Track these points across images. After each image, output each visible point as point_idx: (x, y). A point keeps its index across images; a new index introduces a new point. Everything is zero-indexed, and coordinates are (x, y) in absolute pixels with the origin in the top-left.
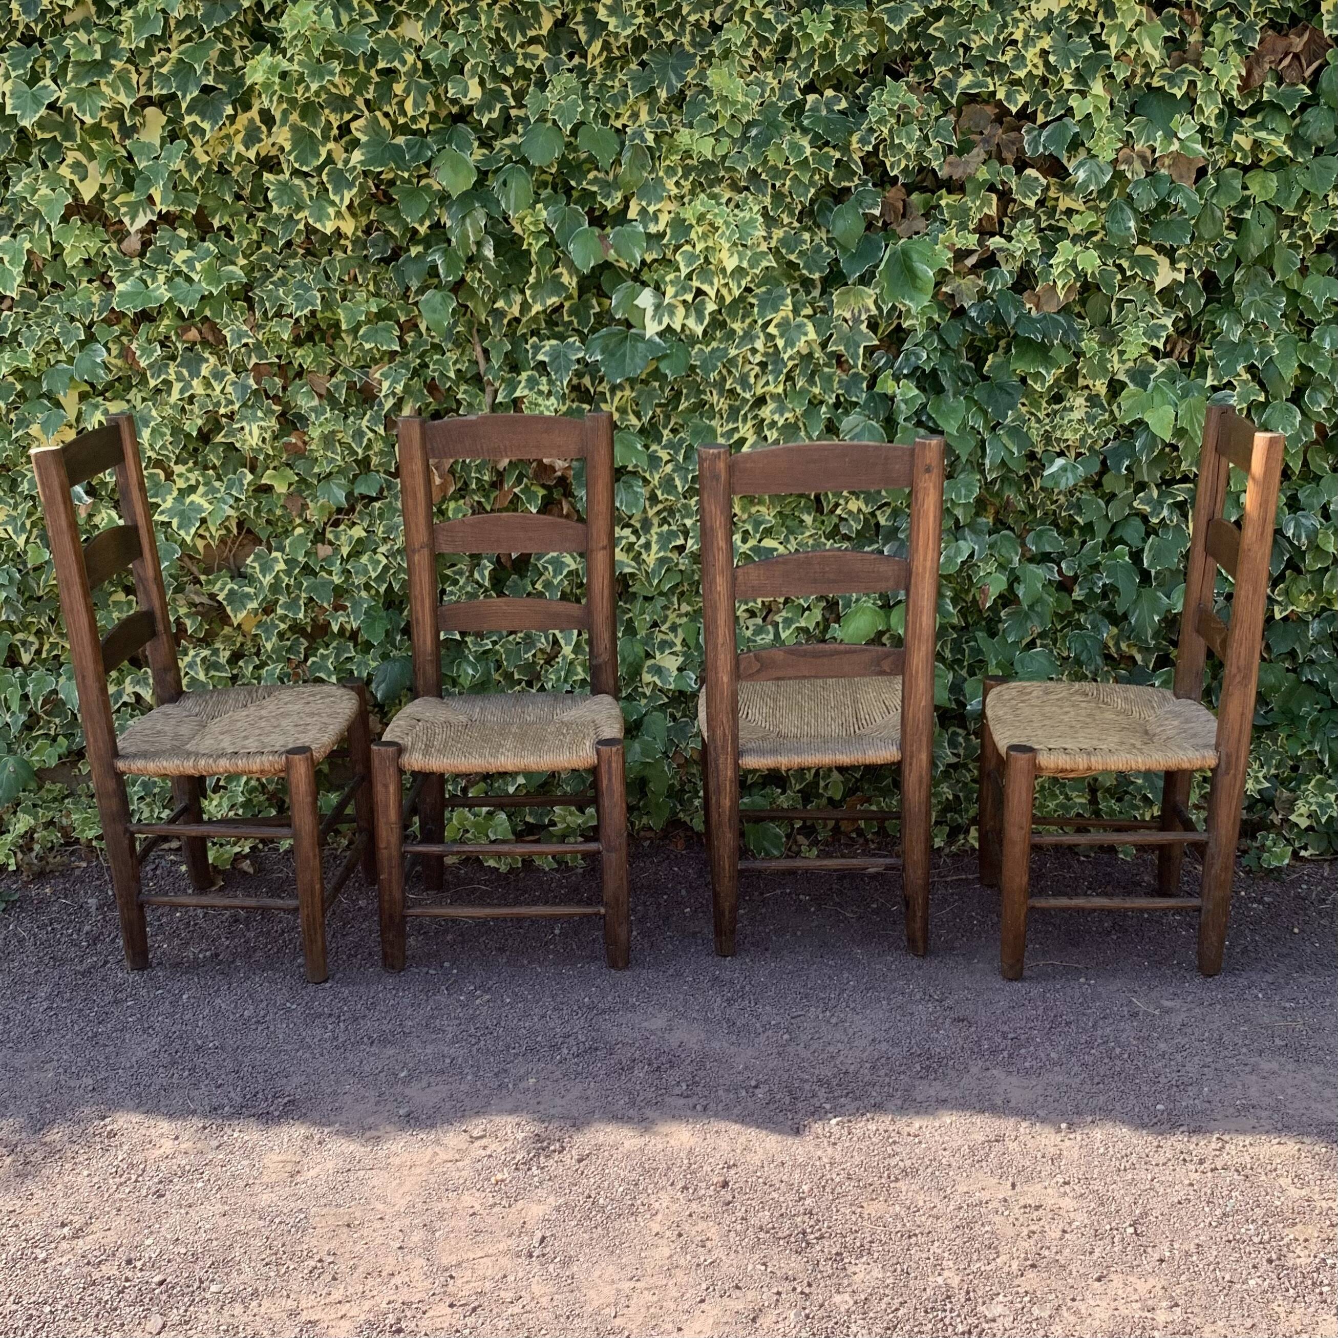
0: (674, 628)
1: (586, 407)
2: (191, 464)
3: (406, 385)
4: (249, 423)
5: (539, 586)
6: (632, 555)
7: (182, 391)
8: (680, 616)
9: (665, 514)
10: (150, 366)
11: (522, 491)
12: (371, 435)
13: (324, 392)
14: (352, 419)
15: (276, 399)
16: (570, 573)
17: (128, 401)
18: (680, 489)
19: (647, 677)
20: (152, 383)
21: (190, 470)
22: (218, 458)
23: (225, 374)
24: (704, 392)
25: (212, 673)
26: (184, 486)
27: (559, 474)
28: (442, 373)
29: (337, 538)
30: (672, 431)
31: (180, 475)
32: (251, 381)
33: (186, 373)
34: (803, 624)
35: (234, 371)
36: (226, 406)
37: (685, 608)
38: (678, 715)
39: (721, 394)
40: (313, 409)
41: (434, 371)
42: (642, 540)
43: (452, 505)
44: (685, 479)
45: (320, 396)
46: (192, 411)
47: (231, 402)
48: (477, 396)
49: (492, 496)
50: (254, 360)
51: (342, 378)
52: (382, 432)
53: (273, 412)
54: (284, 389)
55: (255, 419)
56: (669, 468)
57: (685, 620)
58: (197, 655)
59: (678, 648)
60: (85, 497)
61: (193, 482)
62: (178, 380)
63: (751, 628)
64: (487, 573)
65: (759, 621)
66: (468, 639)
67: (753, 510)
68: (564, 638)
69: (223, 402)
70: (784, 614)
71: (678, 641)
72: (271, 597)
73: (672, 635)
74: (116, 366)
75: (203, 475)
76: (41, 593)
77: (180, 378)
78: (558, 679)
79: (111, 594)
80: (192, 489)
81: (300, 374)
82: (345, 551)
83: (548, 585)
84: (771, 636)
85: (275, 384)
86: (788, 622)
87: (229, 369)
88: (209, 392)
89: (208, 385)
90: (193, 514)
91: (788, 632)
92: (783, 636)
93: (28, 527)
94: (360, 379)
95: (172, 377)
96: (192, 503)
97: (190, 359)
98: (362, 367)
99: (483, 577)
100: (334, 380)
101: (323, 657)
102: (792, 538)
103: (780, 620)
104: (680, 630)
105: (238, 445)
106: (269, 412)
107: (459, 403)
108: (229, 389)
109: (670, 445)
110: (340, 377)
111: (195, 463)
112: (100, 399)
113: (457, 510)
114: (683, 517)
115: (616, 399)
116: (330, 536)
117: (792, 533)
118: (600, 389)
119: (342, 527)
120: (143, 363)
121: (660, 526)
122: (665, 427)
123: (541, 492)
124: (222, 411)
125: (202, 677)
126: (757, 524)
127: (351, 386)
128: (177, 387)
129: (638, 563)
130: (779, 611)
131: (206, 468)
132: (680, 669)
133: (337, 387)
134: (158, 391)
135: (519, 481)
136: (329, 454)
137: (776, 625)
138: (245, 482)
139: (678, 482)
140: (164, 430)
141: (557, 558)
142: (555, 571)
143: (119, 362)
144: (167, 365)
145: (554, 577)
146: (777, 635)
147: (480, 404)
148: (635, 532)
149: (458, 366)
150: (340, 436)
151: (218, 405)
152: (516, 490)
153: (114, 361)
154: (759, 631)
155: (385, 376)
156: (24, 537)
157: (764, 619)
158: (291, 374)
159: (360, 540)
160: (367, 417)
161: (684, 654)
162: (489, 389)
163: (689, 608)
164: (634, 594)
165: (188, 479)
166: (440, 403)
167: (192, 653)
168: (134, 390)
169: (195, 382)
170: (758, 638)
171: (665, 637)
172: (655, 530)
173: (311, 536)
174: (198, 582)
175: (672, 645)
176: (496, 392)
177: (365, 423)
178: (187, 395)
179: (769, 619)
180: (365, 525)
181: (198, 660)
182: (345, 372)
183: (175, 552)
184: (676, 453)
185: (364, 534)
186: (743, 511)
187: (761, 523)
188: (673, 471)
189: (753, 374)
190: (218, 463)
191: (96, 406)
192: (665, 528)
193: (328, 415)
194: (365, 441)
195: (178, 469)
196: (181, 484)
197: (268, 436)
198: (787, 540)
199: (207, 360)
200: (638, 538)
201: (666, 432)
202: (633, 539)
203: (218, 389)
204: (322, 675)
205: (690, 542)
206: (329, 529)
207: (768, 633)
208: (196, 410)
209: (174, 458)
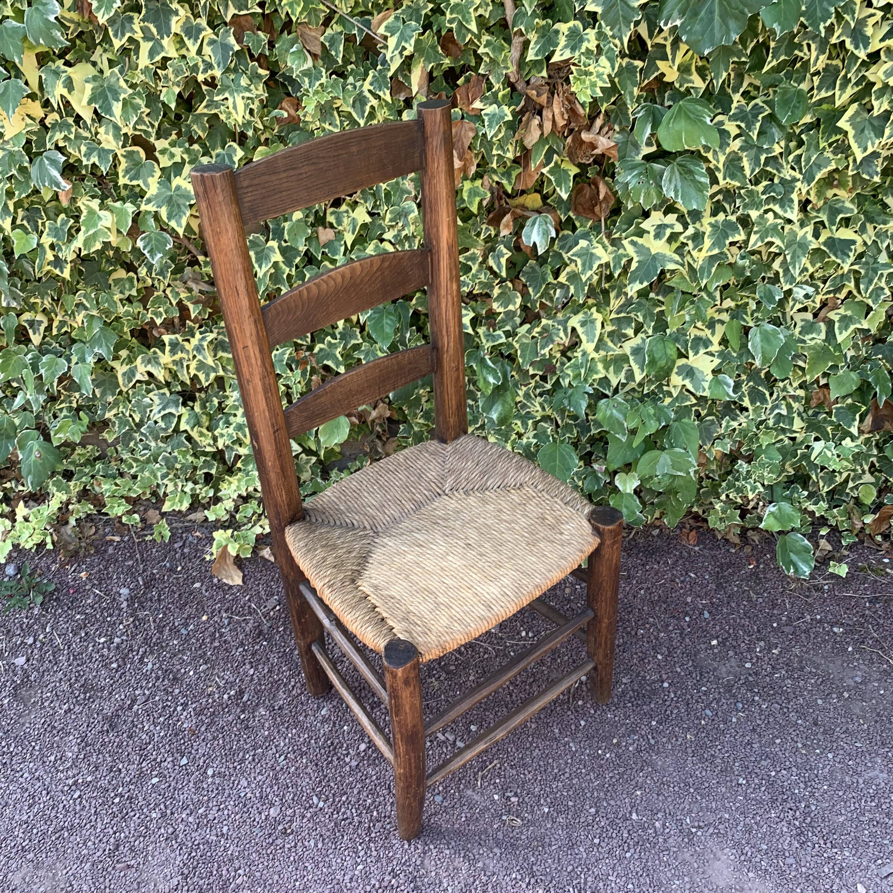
0: (711, 325)
1: (639, 64)
2: (174, 137)
3: (417, 42)
4: (231, 94)
5: (562, 278)
6: (675, 245)
7: (152, 54)
8: (720, 311)
9: (720, 197)
10: (111, 21)
11: (550, 172)
12: (374, 102)
13: (318, 50)
14: (351, 80)
15: (262, 60)
16: (601, 266)
17: (94, 64)
18: (747, 172)
19: (676, 380)
20: (117, 43)
21: (173, 144)
22: (204, 131)
23: (200, 30)
24: (800, 47)
25: (220, 354)
26: (169, 164)
27: (598, 151)
28: (461, 25)
29: (339, 222)
30: (745, 94)
31: (163, 152)
32: (232, 40)
33: (154, 30)
34: (865, 326)
35: (210, 24)
36: (205, 71)
37: (729, 303)
38: (703, 413)
39: (822, 51)
40: (306, 73)
41: (451, 21)
42: (691, 231)
43: (467, 185)
44: (756, 161)
45: (315, 56)
46: (166, 77)
47: (209, 66)
48: (502, 49)
49: (514, 174)
50: (232, 11)
51: (338, 28)
52: (388, 98)
53: (260, 77)
54: (271, 45)
55: (239, 89)
56: (735, 145)
57: (725, 317)
58: (203, 339)
59: (715, 347)
60: (63, 183)
61: (178, 159)
62: (145, 38)
63: (800, 324)
64: (503, 261)
65: (809, 316)
66: (481, 330)
67: (830, 193)
68: (586, 333)
69: (202, 67)
70: (842, 311)
71: (716, 339)
72: (273, 287)
73: (708, 332)
74: (71, 21)
75: (187, 151)
76: (38, 275)
77: (148, 37)
78: (577, 376)
79: (110, 273)
80: (178, 168)
81: (288, 25)
82: (349, 238)
83: (574, 277)
84: (823, 336)
85: (260, 41)
86: (846, 321)
87: (203, 22)
88: (184, 52)
89: (181, 43)
90: (181, 201)
91: (845, 334)
92: (840, 338)
93: (12, 208)
94: (360, 30)
95: (138, 36)
96: (178, 188)
97: (157, 11)
98: (362, 14)
99: (499, 265)
100: (329, 31)
101: (330, 344)
102: (869, 227)
103: (836, 318)
104: (718, 326)
105: (223, 117)
106: (254, 77)
107: (479, 59)
108: (207, 50)
109: (741, 116)
110: (336, 28)
111: (179, 134)
112: (60, 63)
113: (473, 193)
114: (746, 206)
115: (680, 55)
116: (331, 219)
117: (870, 219)
118: (659, 40)
119: (344, 207)
120: (102, 18)
121: (714, 214)
122: (736, 90)
123: (574, 170)
124: (201, 78)
125: (210, 361)
126: (833, 212)
127: (350, 39)
128: (145, 47)
129: (682, 256)
130: (836, 307)
131: (192, 141)
132: (715, 372)
133: (332, 40)
134: (125, 51)
135: (548, 159)
136: (327, 126)
137: (830, 324)
138: (236, 159)
139: (746, 163)
140: (138, 101)
141: (587, 249)
142: (584, 265)
143: (74, 16)
144: (131, 18)
145: (584, 271)
146: (831, 334)
147: (505, 60)
148: (681, 219)
149: (480, 11)
150: (338, 103)
151: (195, 68)
152: (545, 170)
153: (68, 15)
154: (809, 328)
155: (392, 30)
156: (9, 220)
157: (815, 315)
158: (278, 25)
159: (364, 226)
160: (369, 79)
161: (721, 354)
162: (517, 41)
163: (732, 304)
164: (671, 289)
165: (172, 156)
166: (456, 59)
167: (198, 336)
168: (99, 50)
169: (166, 42)
170: (807, 337)
171: (699, 333)
172: (707, 220)
173: (311, 219)
174: (197, 262)
175: (707, 343)
176: (526, 44)
177: (367, 86)
178: (158, 58)
179: (822, 314)
180: (369, 205)
181: (205, 344)
182: (342, 21)
183: (167, 242)
184: (749, 126)
185: (368, 219)
186: (819, 198)
187: (839, 211)
188: (741, 149)
189: (871, 21)
190: (203, 135)
191: (57, 73)
192: (721, 217)
193: (323, 80)
194: (368, 109)
195: (160, 144)
196: (165, 162)
197: (255, 106)
198: (863, 230)
199: (176, 13)
200: (686, 227)
201: (737, 97)
202: (679, 228)
203: (193, 49)
204: (330, 363)
205: (754, 238)
206: (330, 210)
207: (819, 332)
208: (171, 76)
209: (153, 132)
